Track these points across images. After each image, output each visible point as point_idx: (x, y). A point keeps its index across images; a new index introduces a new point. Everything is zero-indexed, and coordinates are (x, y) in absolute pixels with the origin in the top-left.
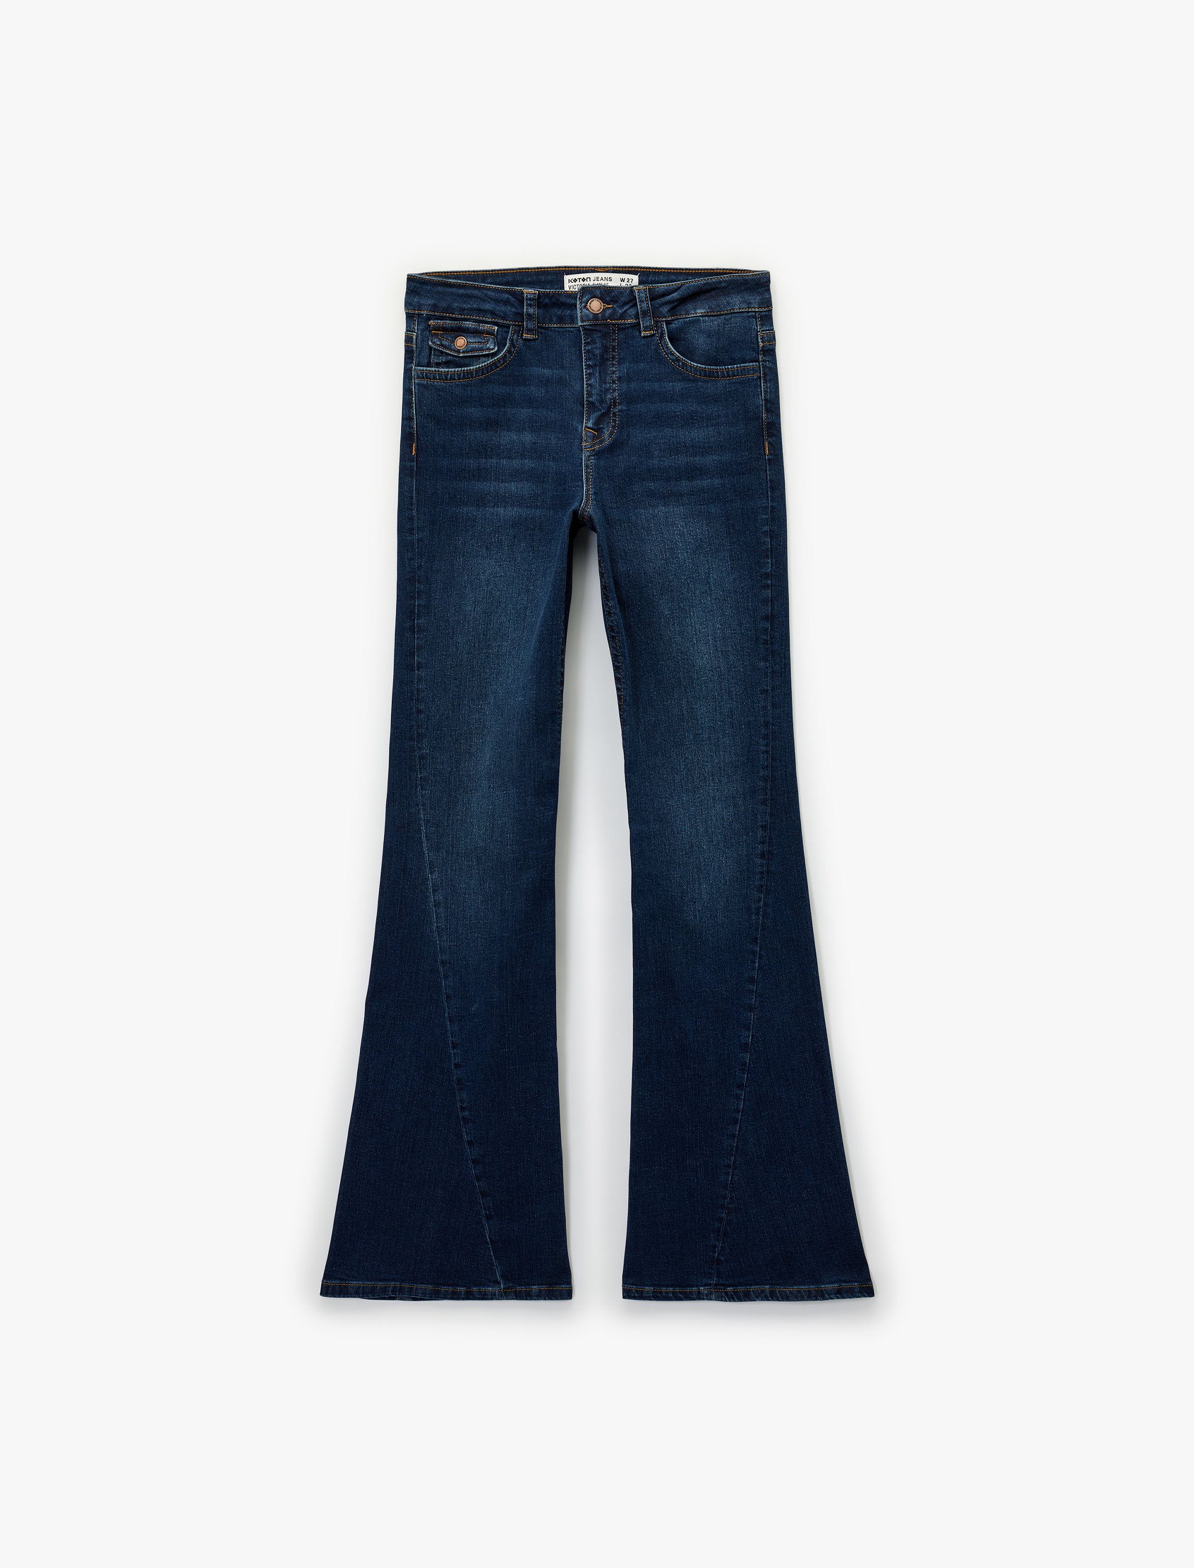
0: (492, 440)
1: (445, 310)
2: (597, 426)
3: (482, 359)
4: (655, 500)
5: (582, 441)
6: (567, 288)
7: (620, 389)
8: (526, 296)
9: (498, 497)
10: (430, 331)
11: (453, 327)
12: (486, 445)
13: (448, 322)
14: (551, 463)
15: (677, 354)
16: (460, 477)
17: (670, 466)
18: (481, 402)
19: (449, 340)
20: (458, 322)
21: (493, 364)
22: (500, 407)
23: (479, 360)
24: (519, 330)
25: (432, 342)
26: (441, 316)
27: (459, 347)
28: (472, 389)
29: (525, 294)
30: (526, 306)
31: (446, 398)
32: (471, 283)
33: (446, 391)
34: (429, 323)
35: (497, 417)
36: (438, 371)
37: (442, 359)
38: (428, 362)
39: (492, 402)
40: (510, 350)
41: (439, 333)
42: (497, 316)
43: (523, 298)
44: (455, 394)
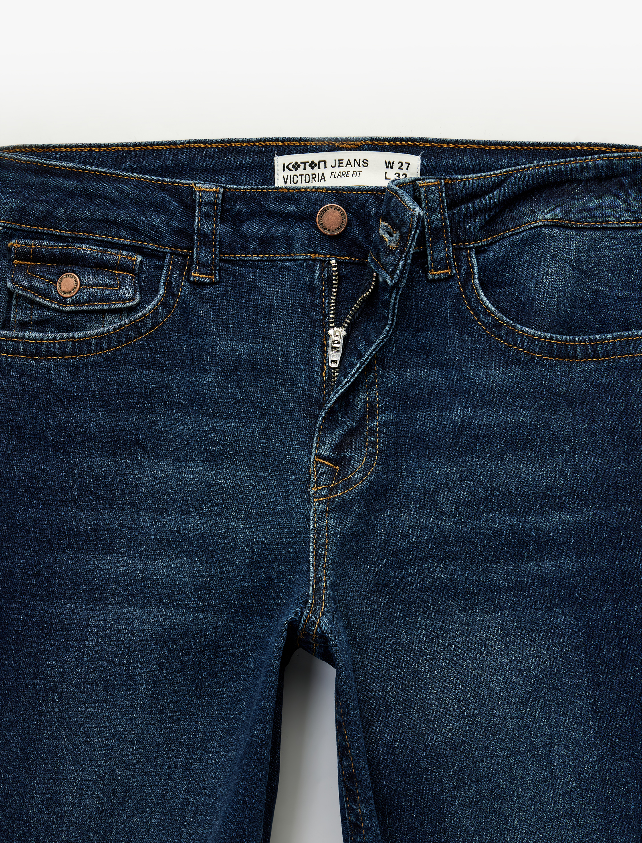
0: (125, 475)
1: (41, 221)
2: (339, 454)
3: (109, 318)
4: (448, 599)
5: (309, 483)
6: (279, 182)
7: (384, 382)
8: (200, 197)
9: (131, 585)
10: (11, 260)
11: (54, 254)
12: (113, 485)
13: (45, 243)
14: (241, 525)
15: (497, 313)
16: (59, 544)
17: (477, 534)
18: (104, 401)
19: (46, 278)
20: (65, 245)
21: (131, 327)
22: (143, 412)
23: (104, 319)
24: (183, 263)
25: (12, 282)
26: (32, 232)
27: (65, 293)
28: (87, 375)
29: (198, 194)
30: (199, 216)
31: (37, 390)
32: (94, 168)
33: (37, 377)
34: (9, 245)
35: (136, 430)
36: (23, 337)
37: (32, 314)
38: (5, 320)
39: (126, 401)
40: (166, 301)
41: (28, 265)
42: (141, 235)
43: (195, 201)
44: (55, 384)
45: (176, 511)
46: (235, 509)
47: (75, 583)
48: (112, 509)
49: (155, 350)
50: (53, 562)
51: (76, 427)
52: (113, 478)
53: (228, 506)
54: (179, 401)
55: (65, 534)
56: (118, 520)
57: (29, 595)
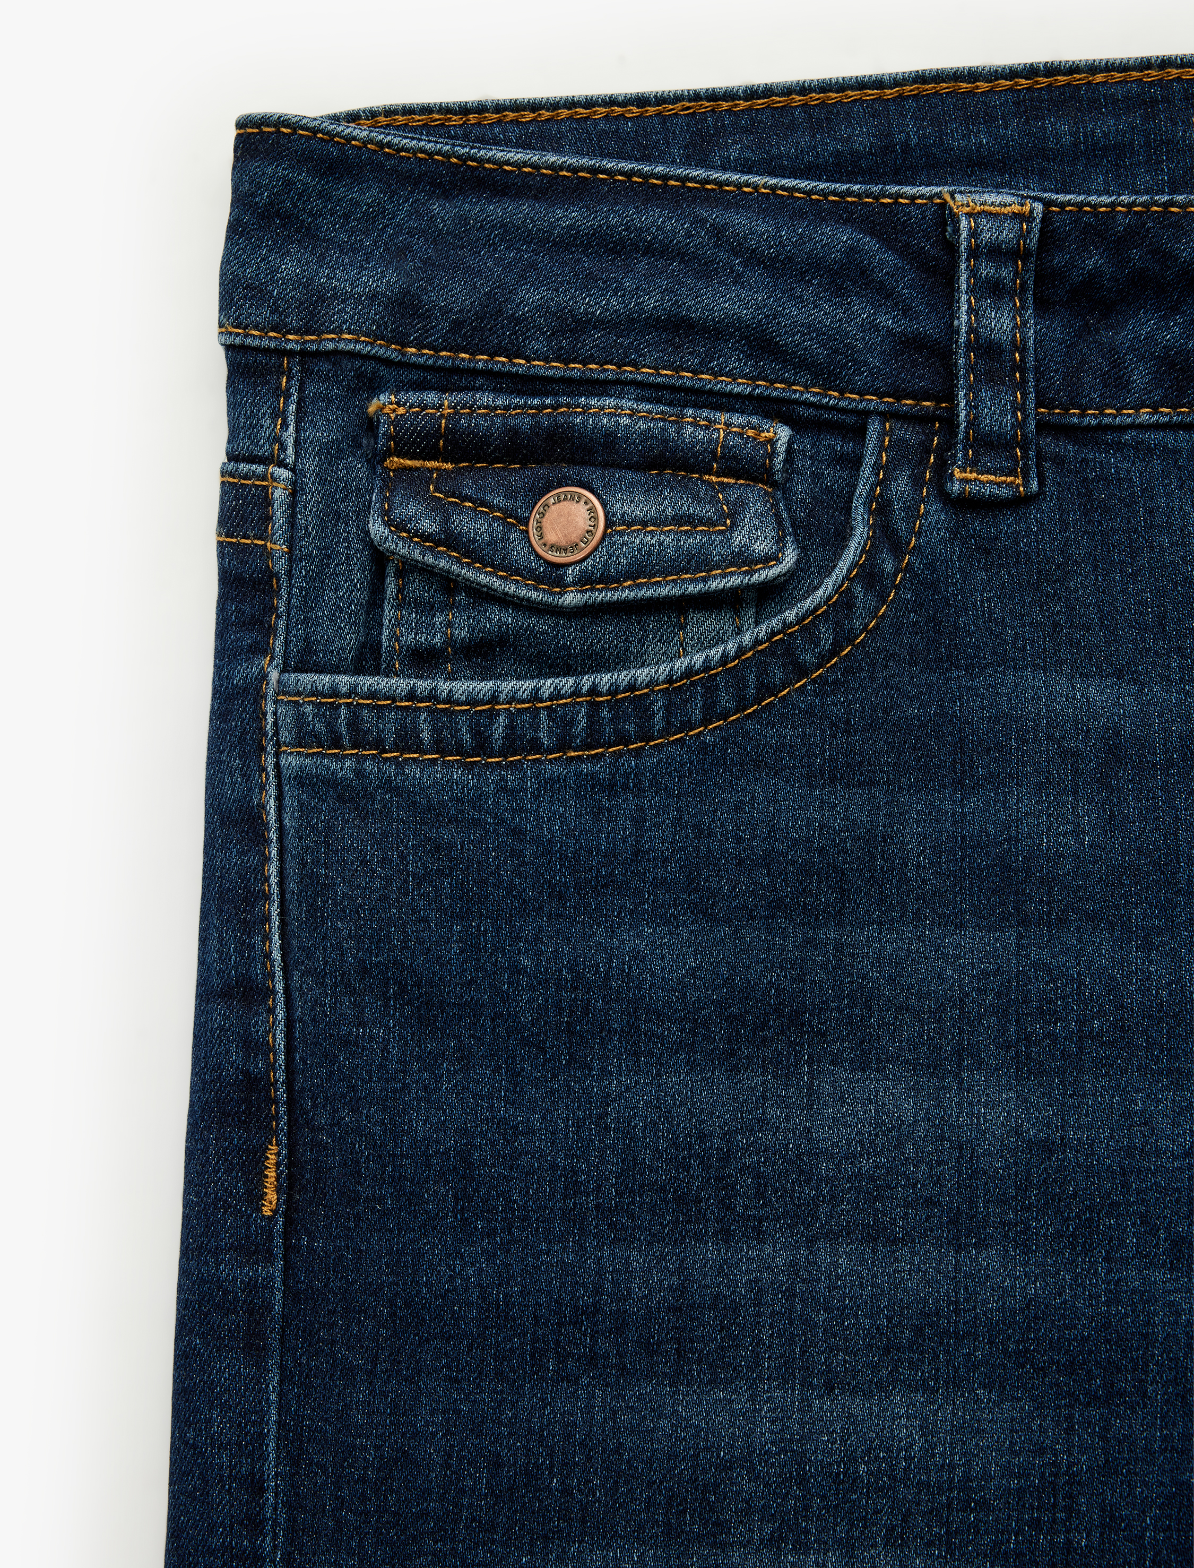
1: (467, 333)
3: (703, 623)
10: (377, 459)
11: (514, 432)
18: (696, 890)
19: (492, 508)
20: (548, 401)
21: (771, 652)
22: (817, 919)
23: (683, 627)
24: (922, 442)
25: (387, 524)
26: (441, 369)
27: (559, 549)
28: (640, 809)
29: (964, 223)
30: (970, 291)
31: (479, 863)
32: (627, 166)
33: (476, 823)
34: (372, 409)
35: (794, 980)
36: (432, 696)
37: (450, 625)
38: (363, 645)
39: (763, 888)
40: (873, 565)
41: (431, 471)
42: (785, 361)
43: (951, 248)
44: (537, 841)
45: (939, 1238)
46: (1134, 1225)
47: (616, 1482)
48: (725, 1235)
49: (848, 722)
50: (541, 1417)
51: (607, 978)
52: (728, 1137)
53: (1109, 1215)
54: (924, 881)
55: (577, 1324)
56: (748, 1271)
57: (467, 1527)
